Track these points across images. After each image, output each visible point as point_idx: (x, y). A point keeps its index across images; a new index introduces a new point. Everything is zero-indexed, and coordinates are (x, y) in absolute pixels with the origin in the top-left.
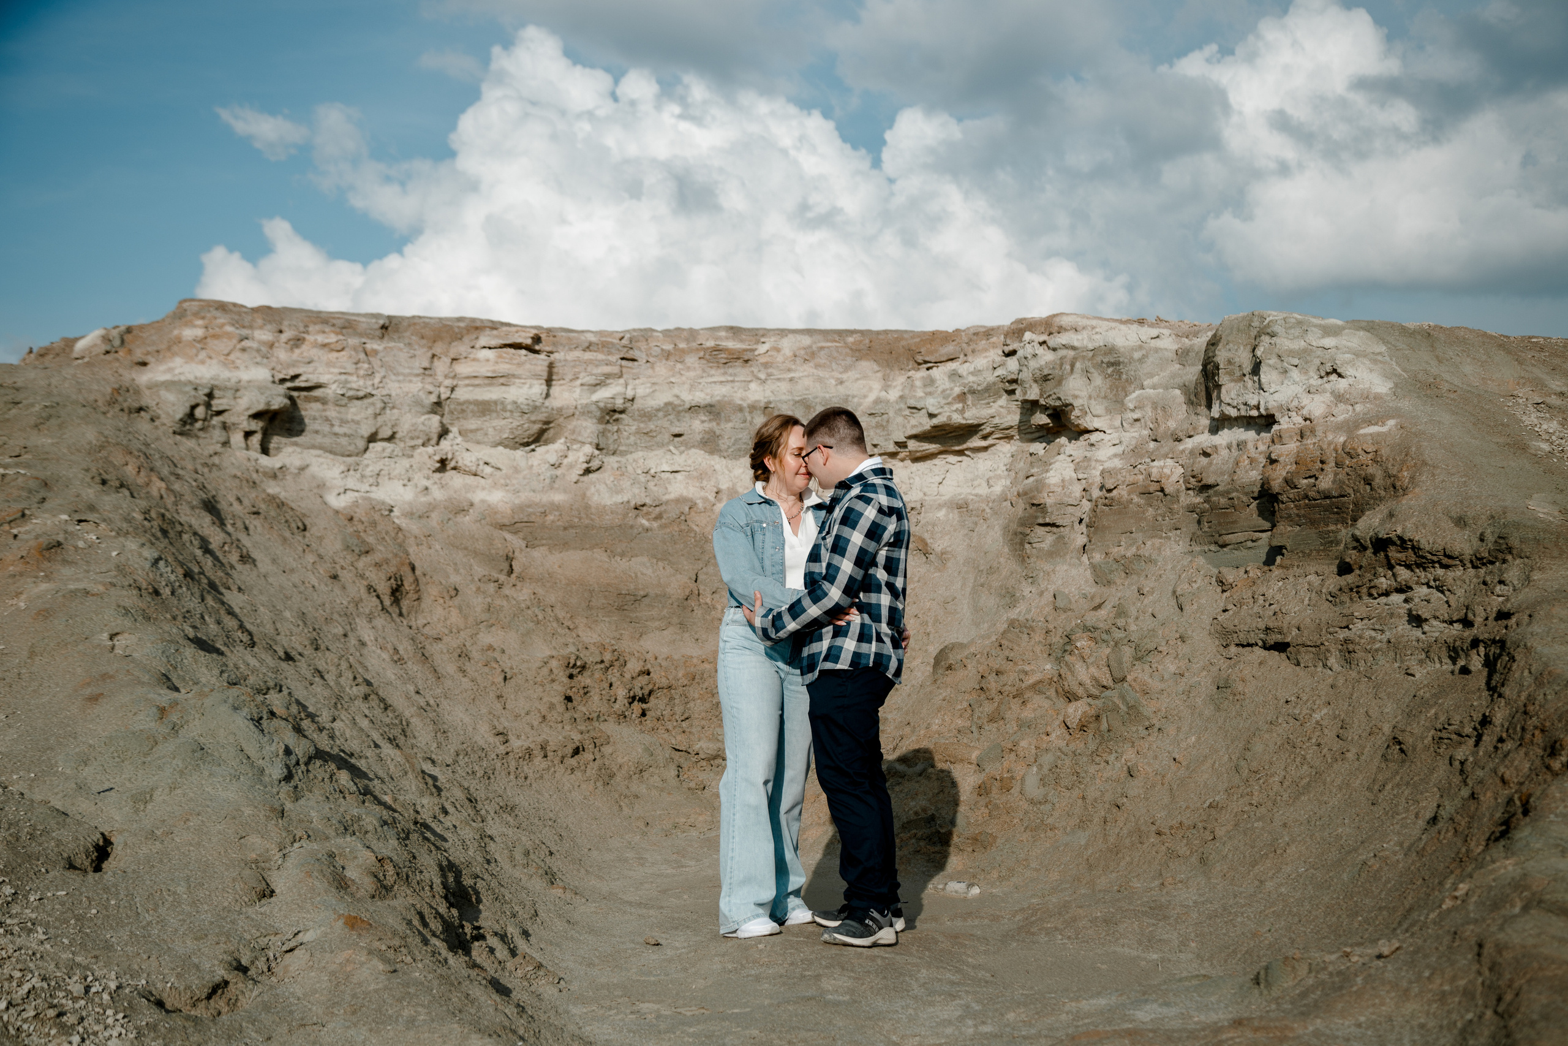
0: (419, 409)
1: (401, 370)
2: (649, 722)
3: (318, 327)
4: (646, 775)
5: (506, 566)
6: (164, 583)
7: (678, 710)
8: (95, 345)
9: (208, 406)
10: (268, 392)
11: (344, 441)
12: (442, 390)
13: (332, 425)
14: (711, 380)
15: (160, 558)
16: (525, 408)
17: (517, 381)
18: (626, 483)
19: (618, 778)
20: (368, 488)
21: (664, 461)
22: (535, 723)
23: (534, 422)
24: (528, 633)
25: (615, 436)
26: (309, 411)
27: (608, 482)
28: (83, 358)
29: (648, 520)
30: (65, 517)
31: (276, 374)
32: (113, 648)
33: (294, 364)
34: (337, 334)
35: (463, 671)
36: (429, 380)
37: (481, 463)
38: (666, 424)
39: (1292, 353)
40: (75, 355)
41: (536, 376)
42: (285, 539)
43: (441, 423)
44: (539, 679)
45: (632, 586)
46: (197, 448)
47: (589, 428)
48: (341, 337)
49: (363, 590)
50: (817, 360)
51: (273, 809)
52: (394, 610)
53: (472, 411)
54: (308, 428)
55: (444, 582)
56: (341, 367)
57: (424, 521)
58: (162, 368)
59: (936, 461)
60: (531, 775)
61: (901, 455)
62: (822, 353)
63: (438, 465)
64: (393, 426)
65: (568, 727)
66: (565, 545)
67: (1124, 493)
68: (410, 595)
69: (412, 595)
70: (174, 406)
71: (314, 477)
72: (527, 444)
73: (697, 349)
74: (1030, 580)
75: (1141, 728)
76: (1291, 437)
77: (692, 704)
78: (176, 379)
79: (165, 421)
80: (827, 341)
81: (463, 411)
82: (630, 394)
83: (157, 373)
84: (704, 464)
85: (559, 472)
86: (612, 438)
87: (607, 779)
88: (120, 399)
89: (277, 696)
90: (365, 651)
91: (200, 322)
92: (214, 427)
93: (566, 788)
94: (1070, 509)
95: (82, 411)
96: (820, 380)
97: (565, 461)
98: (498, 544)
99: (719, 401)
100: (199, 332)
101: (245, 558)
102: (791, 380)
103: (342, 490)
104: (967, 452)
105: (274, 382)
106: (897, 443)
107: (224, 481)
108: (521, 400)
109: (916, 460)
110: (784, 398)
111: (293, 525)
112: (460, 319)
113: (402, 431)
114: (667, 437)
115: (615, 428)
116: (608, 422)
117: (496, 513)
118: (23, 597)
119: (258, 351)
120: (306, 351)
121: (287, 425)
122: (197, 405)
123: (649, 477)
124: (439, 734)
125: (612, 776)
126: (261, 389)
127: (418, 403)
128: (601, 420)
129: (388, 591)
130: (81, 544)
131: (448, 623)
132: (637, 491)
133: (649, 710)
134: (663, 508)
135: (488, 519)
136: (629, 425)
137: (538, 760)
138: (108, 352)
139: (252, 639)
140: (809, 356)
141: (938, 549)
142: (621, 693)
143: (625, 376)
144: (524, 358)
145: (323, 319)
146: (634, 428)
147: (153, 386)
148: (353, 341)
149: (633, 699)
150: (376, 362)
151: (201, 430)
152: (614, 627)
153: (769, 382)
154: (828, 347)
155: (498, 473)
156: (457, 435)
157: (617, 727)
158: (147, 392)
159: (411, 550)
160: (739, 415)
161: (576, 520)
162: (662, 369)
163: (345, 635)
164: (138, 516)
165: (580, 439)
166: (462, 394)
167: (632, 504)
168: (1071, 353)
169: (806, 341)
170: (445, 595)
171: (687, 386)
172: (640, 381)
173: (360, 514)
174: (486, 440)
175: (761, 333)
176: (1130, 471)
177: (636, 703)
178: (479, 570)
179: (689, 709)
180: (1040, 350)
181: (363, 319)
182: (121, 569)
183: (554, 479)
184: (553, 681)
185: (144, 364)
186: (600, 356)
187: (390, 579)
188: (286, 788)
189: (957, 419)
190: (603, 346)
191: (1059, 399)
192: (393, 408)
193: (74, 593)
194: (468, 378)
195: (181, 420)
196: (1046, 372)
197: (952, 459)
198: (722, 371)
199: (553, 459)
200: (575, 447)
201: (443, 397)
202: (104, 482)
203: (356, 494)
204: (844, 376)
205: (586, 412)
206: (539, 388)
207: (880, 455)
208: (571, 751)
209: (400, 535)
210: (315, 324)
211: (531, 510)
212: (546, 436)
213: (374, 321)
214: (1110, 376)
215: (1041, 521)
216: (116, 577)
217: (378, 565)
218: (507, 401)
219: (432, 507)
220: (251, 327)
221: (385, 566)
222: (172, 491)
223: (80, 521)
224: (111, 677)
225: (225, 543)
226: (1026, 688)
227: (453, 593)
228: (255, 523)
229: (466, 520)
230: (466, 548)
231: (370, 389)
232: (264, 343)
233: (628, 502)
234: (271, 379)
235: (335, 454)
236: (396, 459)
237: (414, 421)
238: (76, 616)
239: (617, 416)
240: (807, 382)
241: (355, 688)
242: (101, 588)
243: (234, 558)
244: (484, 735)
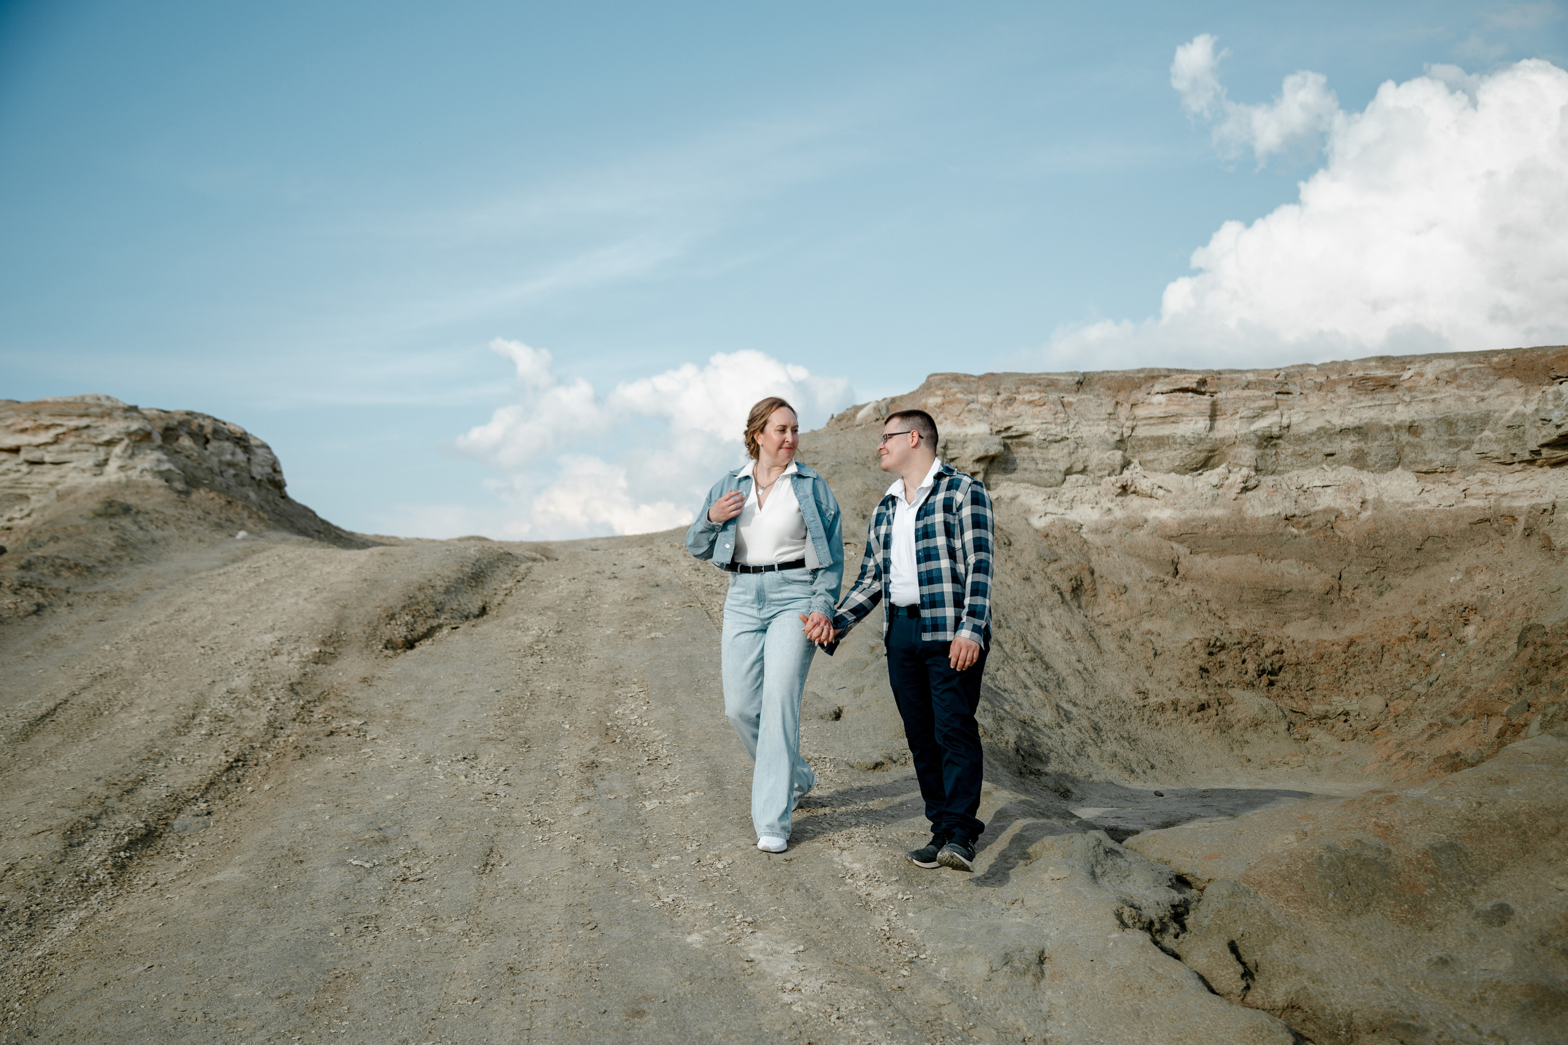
0: (1105, 446)
1: (1090, 416)
2: (1275, 690)
3: (1027, 387)
4: (1260, 728)
5: (1172, 569)
7: (1304, 682)
8: (869, 415)
10: (987, 442)
11: (1046, 475)
12: (1124, 430)
13: (1037, 464)
14: (1359, 405)
16: (1192, 441)
17: (1185, 418)
18: (1278, 498)
19: (1236, 729)
20: (1063, 512)
21: (1316, 477)
22: (1173, 687)
23: (1200, 451)
24: (1182, 621)
25: (1274, 459)
26: (1021, 453)
27: (1262, 498)
28: (861, 425)
29: (1298, 528)
31: (994, 427)
33: (1008, 418)
34: (1040, 392)
35: (1123, 649)
36: (1114, 422)
37: (1156, 487)
38: (1319, 446)
40: (857, 423)
41: (1201, 414)
43: (1123, 456)
44: (1183, 655)
45: (1277, 584)
47: (1248, 454)
48: (1043, 395)
49: (1048, 589)
50: (1459, 381)
52: (1074, 605)
53: (1150, 445)
54: (1019, 467)
55: (1116, 582)
56: (1043, 418)
57: (1106, 536)
60: (1162, 722)
61: (1539, 462)
62: (1465, 374)
63: (1120, 490)
64: (1084, 462)
65: (1199, 691)
66: (1223, 552)
68: (1088, 592)
69: (1090, 593)
71: (1022, 505)
72: (1196, 469)
73: (1347, 380)
77: (1317, 678)
80: (1472, 362)
81: (1142, 445)
82: (1285, 422)
84: (1353, 479)
85: (1221, 491)
86: (1270, 460)
87: (1224, 728)
90: (1043, 632)
91: (939, 392)
93: (1189, 733)
95: (855, 467)
96: (1461, 399)
97: (1227, 482)
98: (1166, 551)
99: (1367, 424)
102: (1434, 400)
103: (1043, 514)
105: (991, 434)
106: (1532, 452)
108: (1188, 434)
109: (1554, 465)
110: (1427, 417)
113: (1092, 465)
114: (1320, 457)
115: (1274, 452)
116: (1266, 447)
117: (1165, 527)
119: (980, 411)
120: (1017, 408)
121: (1003, 466)
123: (1300, 492)
124: (1087, 689)
125: (1230, 727)
126: (982, 440)
127: (1104, 441)
128: (1259, 446)
129: (1070, 589)
131: (1118, 613)
132: (1287, 504)
133: (1277, 681)
134: (1311, 518)
135: (1159, 532)
136: (1286, 449)
137: (1170, 714)
138: (877, 420)
140: (1452, 378)
141: (1559, 546)
142: (1251, 667)
143: (1280, 408)
144: (1190, 399)
145: (1030, 381)
146: (1290, 451)
148: (1054, 396)
149: (1261, 673)
150: (1069, 410)
152: (1261, 617)
153: (1413, 404)
154: (1471, 369)
155: (1169, 495)
156: (1138, 465)
157: (1242, 692)
159: (1093, 558)
160: (1386, 434)
161: (1233, 530)
162: (1314, 399)
163: (1028, 620)
165: (1241, 463)
166: (1141, 432)
167: (1283, 515)
169: (1450, 364)
170: (1117, 592)
171: (1338, 412)
172: (1295, 411)
173: (1055, 532)
174: (1161, 467)
175: (1408, 360)
177: (1265, 675)
178: (1149, 573)
179: (1314, 682)
181: (1063, 378)
183: (1215, 498)
184: (1195, 657)
186: (1258, 393)
187: (1071, 580)
190: (1260, 384)
192: (1085, 447)
194: (1145, 419)
198: (1370, 397)
199: (1215, 480)
200: (1235, 470)
201: (1126, 435)
203: (1054, 516)
204: (1486, 394)
205: (1245, 440)
206: (1202, 423)
207: (1520, 462)
208: (1197, 707)
209: (1085, 547)
210: (1025, 385)
211: (1194, 524)
212: (1212, 461)
213: (1071, 378)
217: (1063, 570)
218: (1177, 436)
219: (1113, 524)
220: (976, 393)
221: (1068, 571)
227: (1123, 590)
229: (1141, 535)
230: (1139, 556)
231: (1065, 434)
232: (983, 404)
233: (1279, 514)
234: (989, 432)
235: (1039, 486)
236: (1087, 487)
237: (1101, 456)
239: (1275, 441)
240: (1448, 401)
241: (1024, 654)
244: (1128, 692)
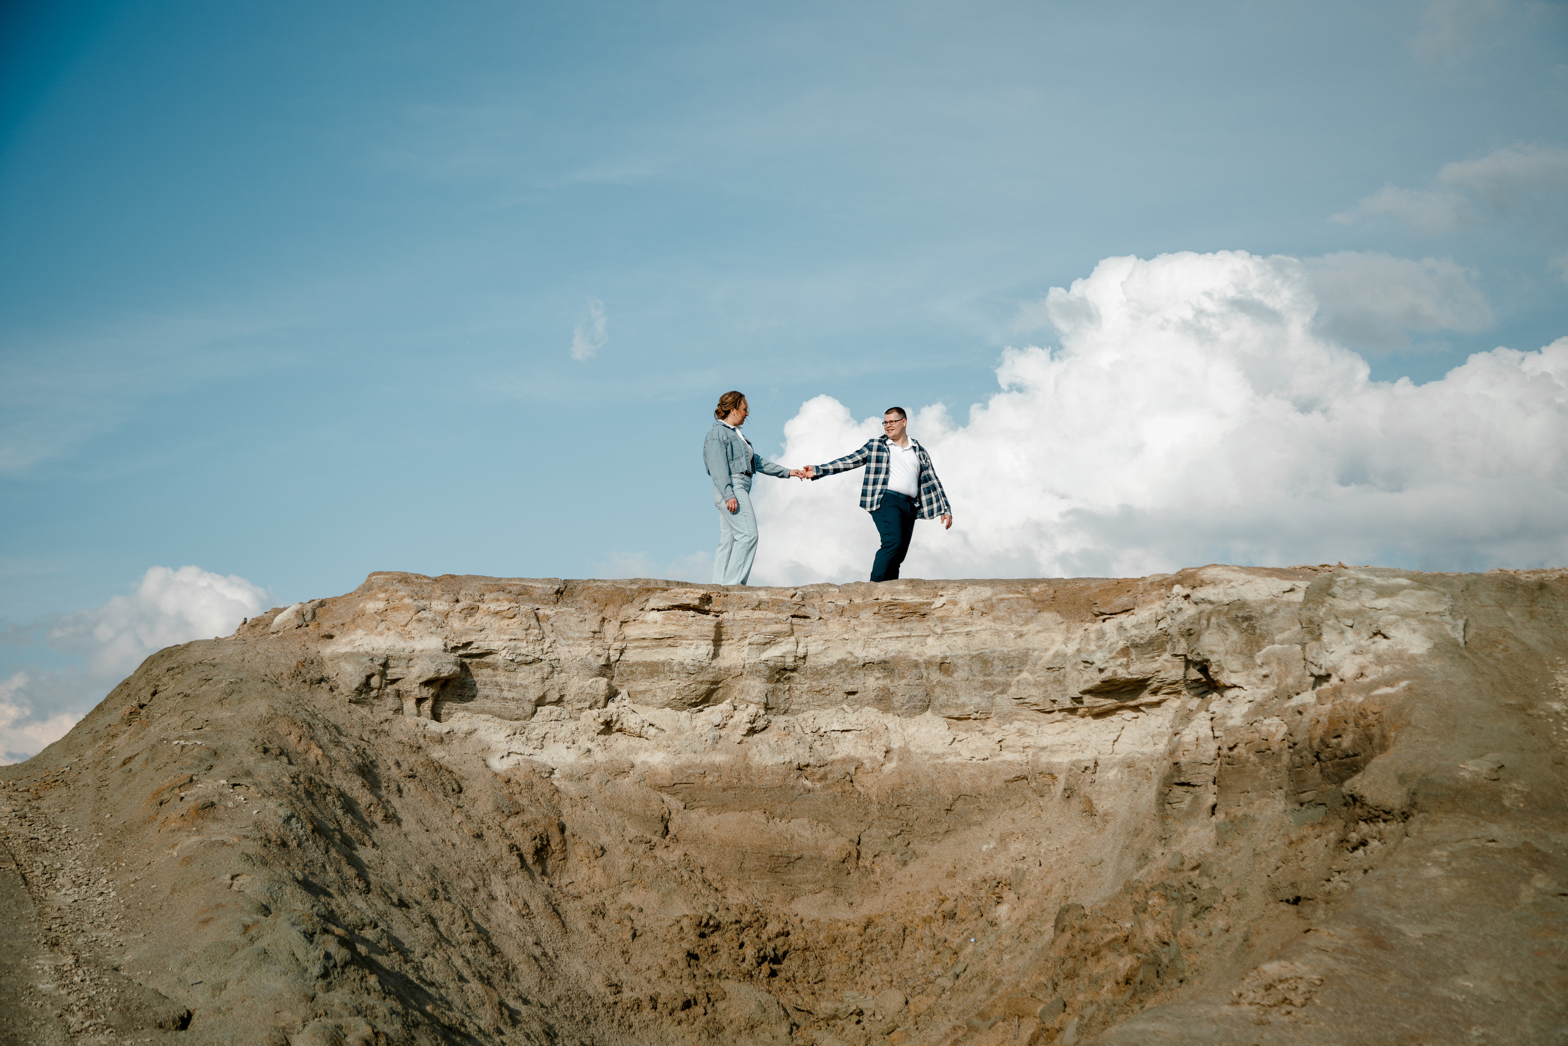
0: (587, 672)
1: (570, 634)
2: (777, 983)
3: (492, 596)
4: (757, 1031)
5: (660, 827)
6: (292, 837)
7: (813, 972)
8: (290, 620)
9: (383, 674)
10: (439, 661)
11: (512, 705)
12: (611, 652)
13: (502, 690)
14: (886, 635)
15: (292, 816)
16: (692, 669)
17: (684, 642)
18: (790, 743)
19: (727, 1032)
20: (532, 751)
21: (835, 719)
22: (654, 978)
23: (701, 683)
24: (669, 893)
25: (787, 695)
26: (481, 676)
27: (771, 742)
28: (278, 632)
29: (812, 781)
30: (224, 782)
31: (449, 642)
32: (231, 886)
33: (466, 633)
34: (511, 601)
35: (594, 928)
36: (599, 643)
37: (646, 725)
38: (839, 682)
39: (1347, 614)
40: (272, 630)
41: (704, 637)
42: (436, 801)
43: (609, 685)
44: (668, 937)
45: (786, 848)
46: (369, 715)
47: (757, 688)
48: (515, 604)
49: (505, 850)
50: (996, 613)
51: (306, 996)
52: (537, 870)
53: (641, 673)
54: (479, 694)
55: (591, 842)
56: (512, 634)
57: (583, 783)
58: (345, 640)
59: (1114, 718)
60: (636, 1024)
61: (1081, 711)
62: (1002, 605)
63: (602, 727)
64: (560, 690)
65: (685, 983)
66: (724, 807)
67: (1244, 751)
68: (556, 855)
69: (558, 855)
70: (350, 676)
71: (480, 741)
72: (696, 705)
73: (873, 605)
74: (1163, 842)
75: (1175, 981)
76: (1328, 697)
77: (827, 967)
78: (355, 650)
79: (343, 691)
80: (1010, 592)
81: (632, 673)
82: (801, 652)
83: (340, 646)
84: (876, 723)
85: (723, 733)
86: (782, 697)
87: (713, 1032)
88: (304, 671)
89: (371, 931)
90: (493, 905)
91: (382, 595)
92: (388, 694)
93: (670, 1038)
94: (1204, 768)
95: (260, 686)
96: (998, 633)
97: (731, 722)
98: (655, 805)
99: (893, 657)
100: (381, 605)
101: (391, 818)
102: (968, 634)
103: (506, 754)
104: (1142, 708)
105: (445, 651)
106: (1073, 699)
107: (388, 747)
108: (688, 661)
109: (1097, 716)
110: (960, 652)
111: (449, 788)
112: (633, 582)
113: (570, 694)
114: (840, 695)
115: (787, 687)
116: (778, 680)
117: (656, 774)
118: (178, 848)
119: (434, 621)
120: (480, 619)
121: (459, 691)
122: (373, 675)
123: (816, 737)
124: (544, 981)
125: (720, 1030)
126: (432, 658)
127: (586, 666)
128: (769, 679)
129: (532, 850)
130: (230, 804)
131: (592, 882)
132: (800, 751)
133: (780, 970)
134: (828, 768)
135: (648, 780)
136: (801, 684)
137: (647, 1013)
138: (299, 626)
139: (367, 886)
140: (988, 608)
141: (1101, 811)
142: (750, 952)
143: (796, 634)
144: (691, 619)
145: (499, 586)
146: (806, 686)
147: (336, 658)
148: (526, 608)
149: (762, 960)
150: (547, 628)
151: (376, 698)
152: (765, 889)
153: (945, 636)
154: (1008, 599)
155: (662, 735)
156: (626, 696)
157: (737, 985)
158: (329, 664)
159: (564, 812)
160: (915, 671)
161: (735, 781)
162: (835, 626)
163: (475, 890)
164: (287, 780)
165: (748, 698)
166: (631, 656)
167: (795, 764)
168: (1210, 607)
169: (986, 592)
170: (591, 854)
171: (861, 642)
172: (813, 638)
173: (520, 777)
174: (654, 701)
175: (941, 585)
176: (1247, 729)
177: (766, 963)
178: (632, 831)
179: (823, 972)
180: (1185, 605)
181: (539, 585)
182: (257, 825)
183: (717, 740)
184: (682, 939)
185: (331, 637)
186: (770, 615)
187: (535, 838)
188: (321, 982)
189: (1123, 674)
190: (774, 604)
191: (1199, 654)
192: (562, 671)
193: (213, 843)
194: (636, 640)
195: (357, 689)
196: (1188, 627)
197: (1128, 714)
198: (898, 626)
199: (717, 719)
200: (741, 707)
201: (613, 659)
202: (266, 751)
203: (519, 757)
204: (1025, 629)
205: (754, 672)
206: (704, 649)
207: (1060, 711)
208: (681, 1004)
209: (556, 796)
210: (491, 592)
211: (690, 771)
212: (714, 696)
213: (550, 586)
214: (1246, 630)
215: (1176, 780)
216: (251, 831)
217: (525, 826)
218: (674, 662)
219: (593, 769)
220: (430, 598)
221: (532, 827)
222: (328, 756)
223: (234, 785)
224: (223, 906)
225: (371, 804)
226: (1103, 946)
227: (599, 853)
228: (409, 786)
229: (626, 782)
230: (621, 810)
231: (539, 654)
232: (437, 613)
233: (790, 762)
234: (443, 647)
235: (504, 718)
236: (563, 722)
237: (581, 684)
238: (210, 861)
239: (788, 674)
240: (984, 636)
241: (464, 935)
242: (236, 840)
243: (378, 818)
244: (596, 985)
